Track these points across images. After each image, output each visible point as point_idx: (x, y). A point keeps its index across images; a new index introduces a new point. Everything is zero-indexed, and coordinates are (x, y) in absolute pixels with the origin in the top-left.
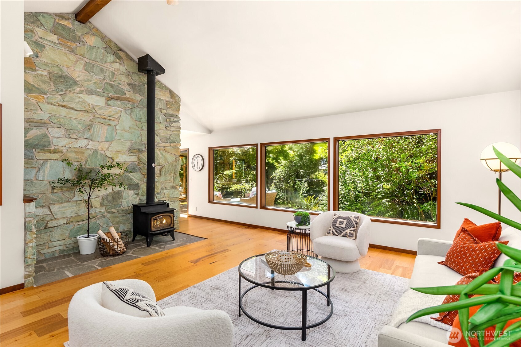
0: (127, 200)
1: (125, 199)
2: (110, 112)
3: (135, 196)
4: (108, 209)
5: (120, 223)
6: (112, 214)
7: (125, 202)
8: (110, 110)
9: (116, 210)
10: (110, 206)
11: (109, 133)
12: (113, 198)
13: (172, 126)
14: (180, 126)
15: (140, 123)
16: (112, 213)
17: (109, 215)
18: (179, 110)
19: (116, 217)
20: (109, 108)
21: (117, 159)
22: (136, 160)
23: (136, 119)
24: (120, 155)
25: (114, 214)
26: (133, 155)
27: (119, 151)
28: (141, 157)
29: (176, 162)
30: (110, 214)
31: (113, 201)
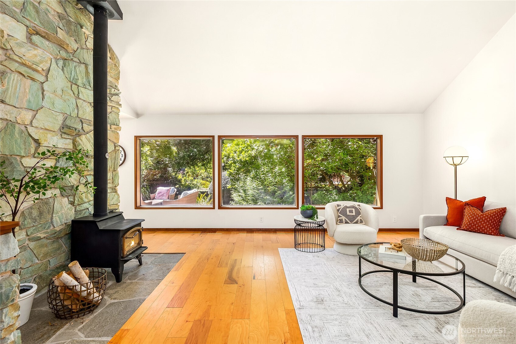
0: (60, 214)
1: (57, 213)
2: (36, 56)
3: (70, 205)
4: (32, 233)
5: (50, 255)
6: (38, 242)
7: (58, 218)
8: (35, 52)
9: (44, 233)
10: (34, 228)
11: (32, 94)
12: (40, 212)
13: (112, 99)
14: (120, 101)
15: (76, 86)
16: (39, 239)
17: (32, 245)
18: (119, 78)
19: (42, 246)
20: (34, 48)
21: (45, 142)
22: (71, 147)
23: (70, 78)
24: (49, 136)
25: (40, 241)
26: (67, 137)
27: (49, 129)
28: (78, 142)
29: (116, 152)
30: (34, 243)
31: (40, 218)
